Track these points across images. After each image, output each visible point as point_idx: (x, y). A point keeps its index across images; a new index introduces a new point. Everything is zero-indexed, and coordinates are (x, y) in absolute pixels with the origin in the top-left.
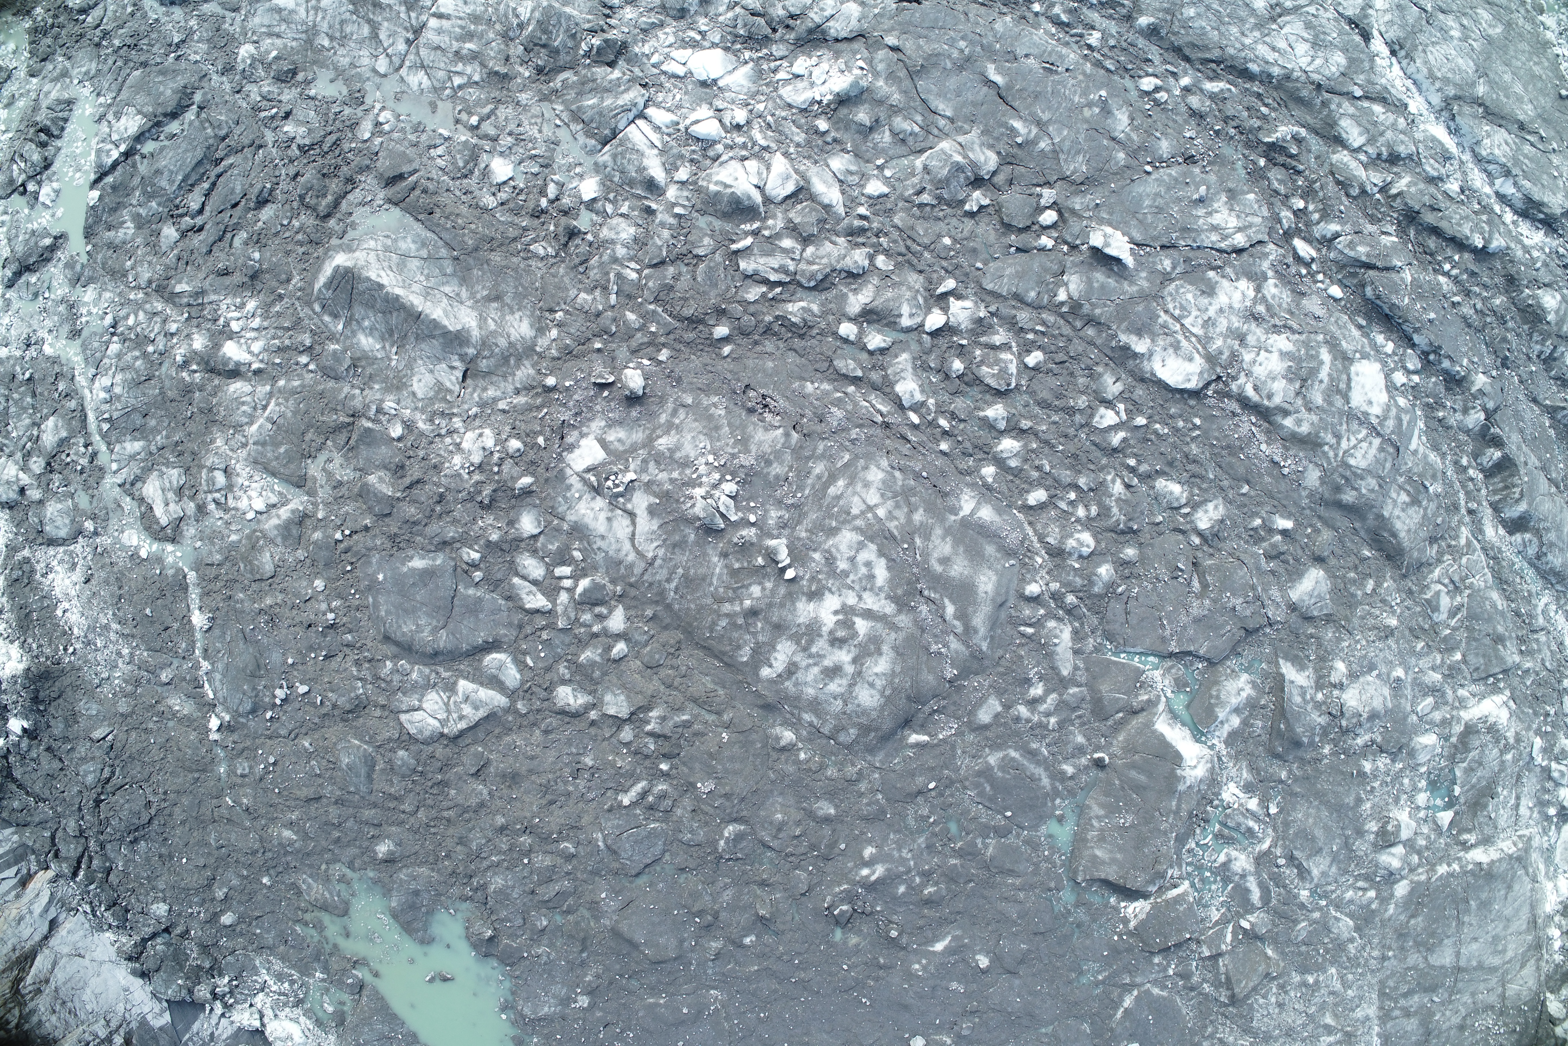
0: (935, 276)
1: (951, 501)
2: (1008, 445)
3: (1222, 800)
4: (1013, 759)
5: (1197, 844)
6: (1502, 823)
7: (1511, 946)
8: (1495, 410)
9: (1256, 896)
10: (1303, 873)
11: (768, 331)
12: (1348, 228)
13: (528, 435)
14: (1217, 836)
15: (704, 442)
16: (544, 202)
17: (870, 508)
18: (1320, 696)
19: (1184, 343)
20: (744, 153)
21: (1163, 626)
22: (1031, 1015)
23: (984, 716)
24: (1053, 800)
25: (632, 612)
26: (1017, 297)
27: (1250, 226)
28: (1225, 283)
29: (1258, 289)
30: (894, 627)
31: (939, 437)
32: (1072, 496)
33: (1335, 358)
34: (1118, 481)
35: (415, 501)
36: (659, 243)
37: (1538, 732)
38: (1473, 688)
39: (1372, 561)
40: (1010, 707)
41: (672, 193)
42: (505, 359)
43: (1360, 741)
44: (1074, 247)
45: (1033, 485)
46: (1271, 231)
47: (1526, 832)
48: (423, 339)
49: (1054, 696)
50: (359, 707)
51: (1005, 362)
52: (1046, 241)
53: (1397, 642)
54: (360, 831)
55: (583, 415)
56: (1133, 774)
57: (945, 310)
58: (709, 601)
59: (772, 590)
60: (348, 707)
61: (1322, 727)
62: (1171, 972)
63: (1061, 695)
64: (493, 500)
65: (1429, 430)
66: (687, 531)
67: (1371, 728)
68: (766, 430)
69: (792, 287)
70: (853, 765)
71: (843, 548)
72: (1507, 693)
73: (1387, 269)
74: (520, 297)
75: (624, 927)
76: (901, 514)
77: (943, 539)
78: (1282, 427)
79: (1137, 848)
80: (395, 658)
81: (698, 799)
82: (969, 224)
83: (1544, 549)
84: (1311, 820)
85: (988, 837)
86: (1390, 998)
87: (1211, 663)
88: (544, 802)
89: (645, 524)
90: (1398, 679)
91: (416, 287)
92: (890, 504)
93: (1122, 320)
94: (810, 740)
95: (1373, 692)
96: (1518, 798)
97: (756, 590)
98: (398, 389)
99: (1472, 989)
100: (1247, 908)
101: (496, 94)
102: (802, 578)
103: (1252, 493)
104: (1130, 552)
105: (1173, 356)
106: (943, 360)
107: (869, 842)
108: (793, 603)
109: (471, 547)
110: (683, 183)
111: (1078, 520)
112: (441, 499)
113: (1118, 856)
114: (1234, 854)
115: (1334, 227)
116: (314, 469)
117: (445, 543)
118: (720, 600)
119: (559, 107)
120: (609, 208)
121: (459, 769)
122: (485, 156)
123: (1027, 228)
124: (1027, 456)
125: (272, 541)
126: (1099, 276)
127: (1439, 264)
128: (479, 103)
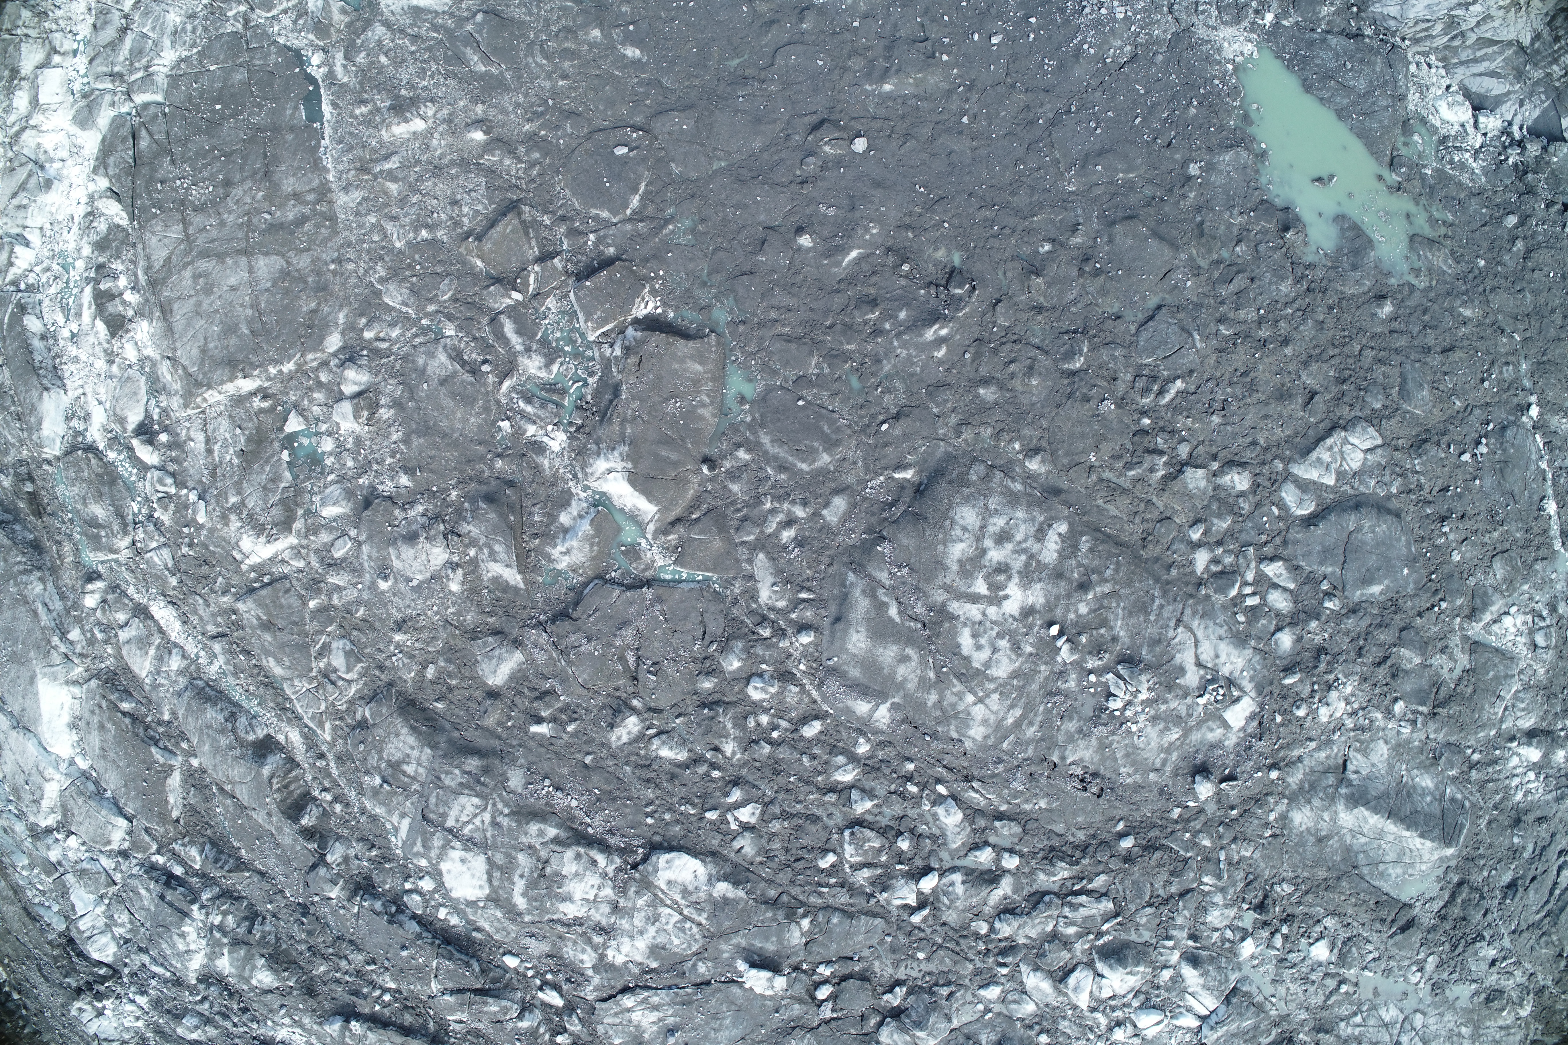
0: (930, 923)
1: (899, 716)
2: (846, 776)
3: (566, 431)
4: (803, 461)
5: (586, 384)
6: (224, 422)
7: (187, 282)
8: (314, 867)
9: (509, 328)
10: (457, 356)
11: (1084, 849)
12: (510, 1026)
13: (1290, 721)
14: (563, 392)
15: (1140, 743)
16: (1285, 930)
17: (980, 701)
18: (472, 552)
19: (678, 897)
20: (1113, 1003)
21: (663, 613)
22: (741, 181)
23: (840, 503)
24: (753, 419)
25: (1188, 570)
26: (850, 915)
27: (616, 1015)
28: (639, 958)
29: (602, 957)
30: (947, 588)
31: (916, 775)
32: (775, 735)
33: (509, 900)
34: (728, 754)
35: (1380, 645)
36: (1186, 912)
37: (199, 527)
38: (286, 569)
39: (432, 697)
40: (814, 514)
41: (1175, 957)
42: (1313, 787)
43: (420, 508)
44: (796, 968)
45: (817, 740)
46: (592, 1011)
47: (190, 412)
48: (1383, 794)
49: (769, 530)
50: (1418, 445)
51: (858, 854)
52: (825, 971)
53: (389, 616)
54: (1407, 323)
55: (1245, 748)
56: (674, 456)
57: (920, 893)
58: (1123, 592)
59: (1069, 611)
60: (1427, 446)
61: (465, 519)
62: (592, 237)
63: (762, 532)
64: (1317, 658)
65: (383, 835)
66: (1149, 657)
67: (409, 524)
68: (1081, 760)
69: (1064, 891)
70: (966, 440)
71: (1005, 661)
72: (244, 567)
73: (459, 991)
74: (1302, 843)
75: (1168, 252)
76: (950, 698)
77: (905, 680)
78: (558, 826)
79: (659, 378)
80: (1389, 497)
81: (1112, 392)
82: (901, 974)
83: (230, 726)
84: (459, 415)
85: (818, 376)
86: (321, 214)
87: (601, 578)
88: (1252, 375)
89: (1186, 658)
90: (385, 578)
91: (1390, 838)
92: (961, 707)
93: (744, 910)
94: (1011, 462)
95: (414, 564)
96: (210, 451)
97: (1083, 609)
98: (1399, 745)
99: (225, 231)
100: (513, 311)
101: (1325, 1014)
102: (1041, 627)
103: (579, 756)
104: (707, 684)
105: (687, 883)
106: (917, 846)
107: (940, 362)
108: (1047, 601)
109: (1332, 611)
110: (1165, 967)
111: (766, 711)
112: (1360, 652)
113: (677, 366)
114: (543, 374)
115: (524, 1024)
116: (1464, 660)
117: (1354, 612)
118: (1114, 594)
119: (1273, 1012)
120: (1229, 934)
121: (1328, 397)
122: (1333, 959)
123: (844, 979)
124: (826, 767)
125: (1495, 589)
126: (770, 947)
127: (396, 1000)
128: (1340, 1003)
